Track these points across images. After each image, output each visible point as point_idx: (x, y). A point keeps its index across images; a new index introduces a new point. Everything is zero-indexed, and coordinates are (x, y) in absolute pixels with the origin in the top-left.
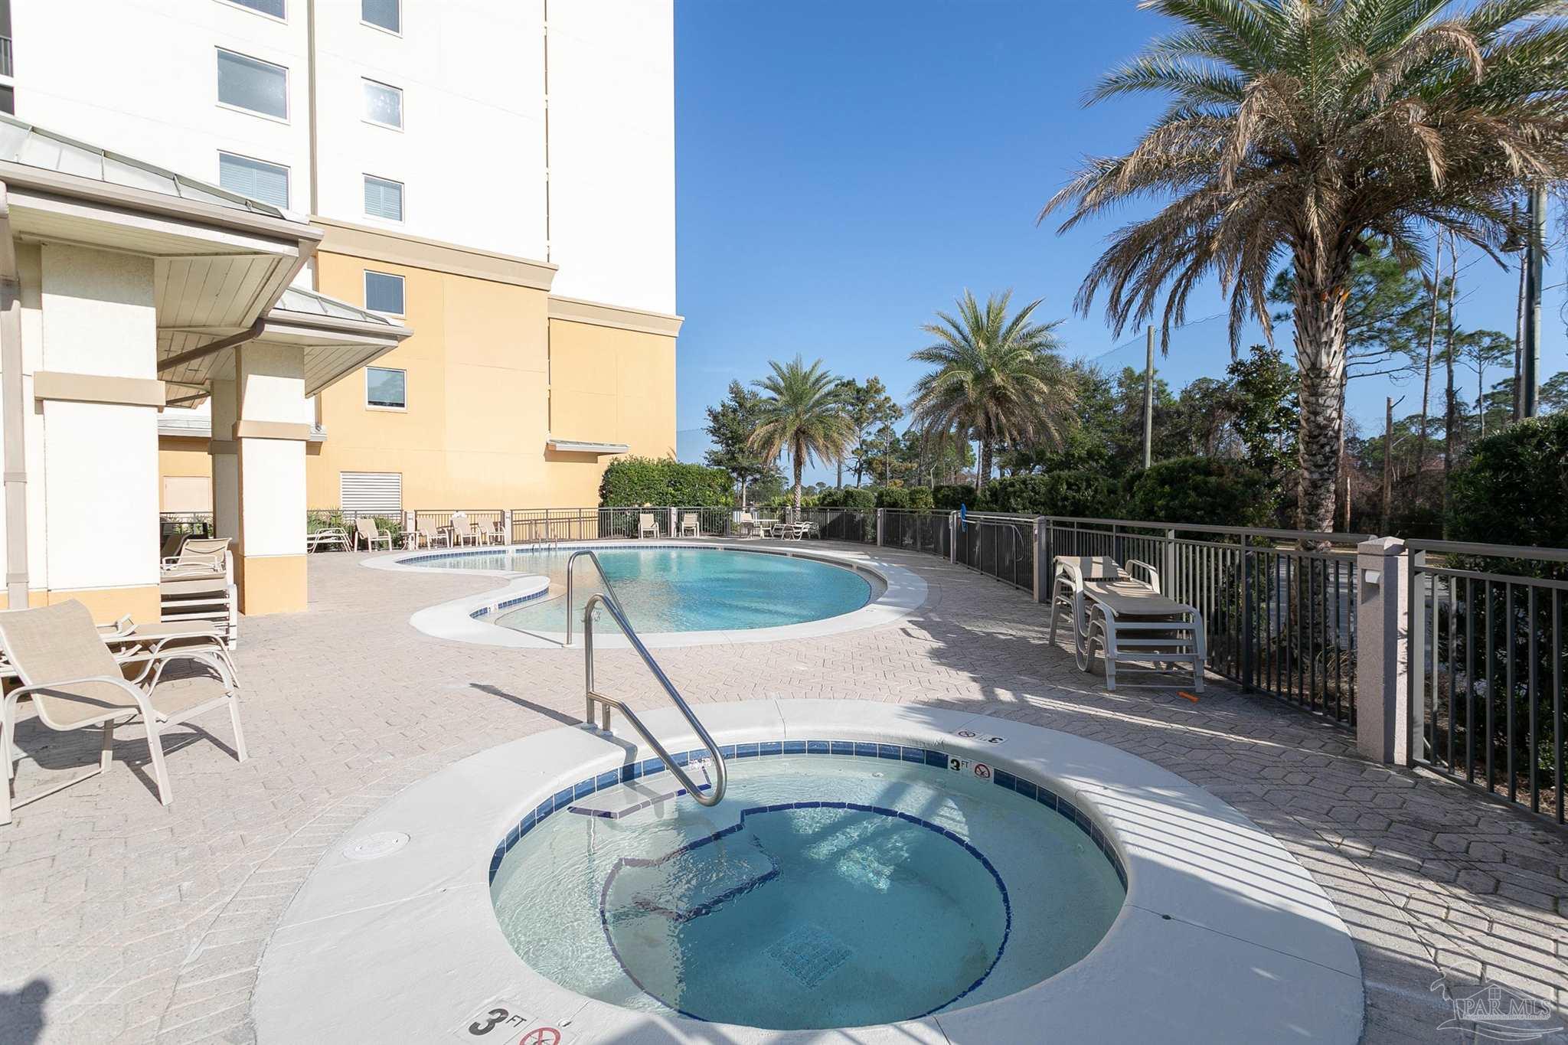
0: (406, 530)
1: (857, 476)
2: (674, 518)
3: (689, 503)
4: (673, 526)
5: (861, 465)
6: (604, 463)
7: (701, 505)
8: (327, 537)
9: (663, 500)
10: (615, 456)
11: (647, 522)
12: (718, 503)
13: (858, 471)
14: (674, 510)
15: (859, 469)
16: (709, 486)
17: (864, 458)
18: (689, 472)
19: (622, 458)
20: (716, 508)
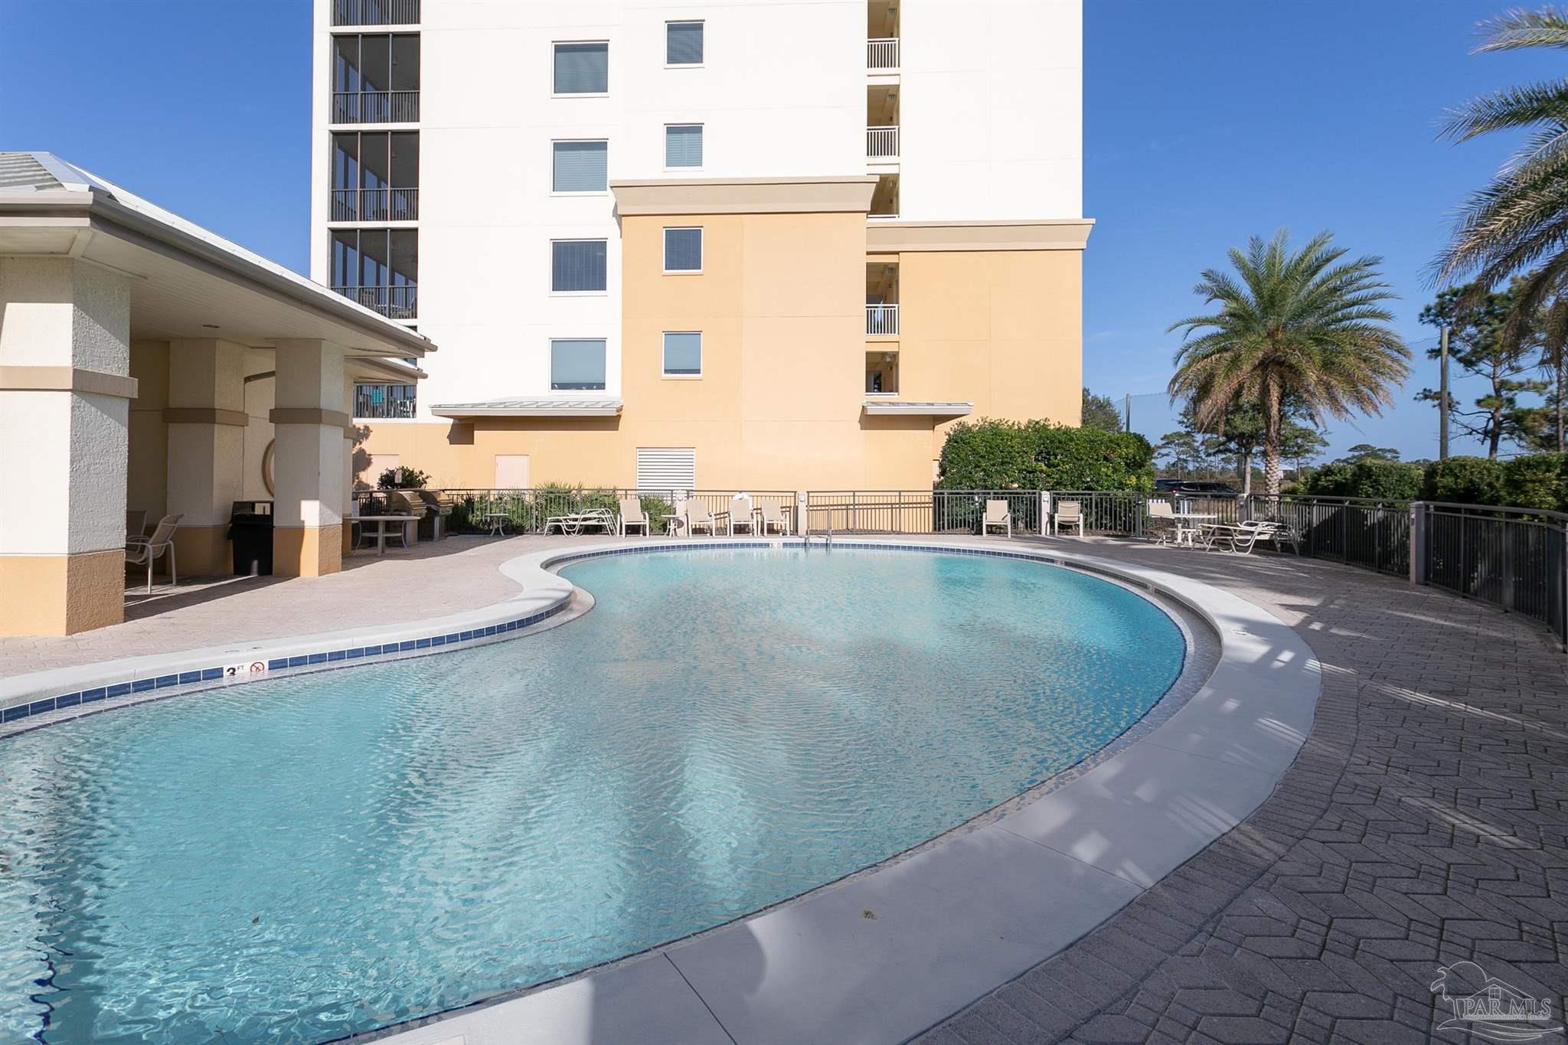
0: (675, 514)
1: (1488, 442)
2: (1046, 507)
3: (1072, 484)
4: (1045, 518)
5: (1498, 424)
6: (945, 428)
7: (1093, 489)
8: (590, 519)
9: (1030, 479)
10: (959, 419)
11: (997, 511)
12: (1121, 486)
13: (1492, 435)
14: (1046, 496)
15: (1492, 431)
16: (1106, 459)
17: (1504, 411)
18: (1071, 440)
19: (970, 421)
20: (1120, 493)
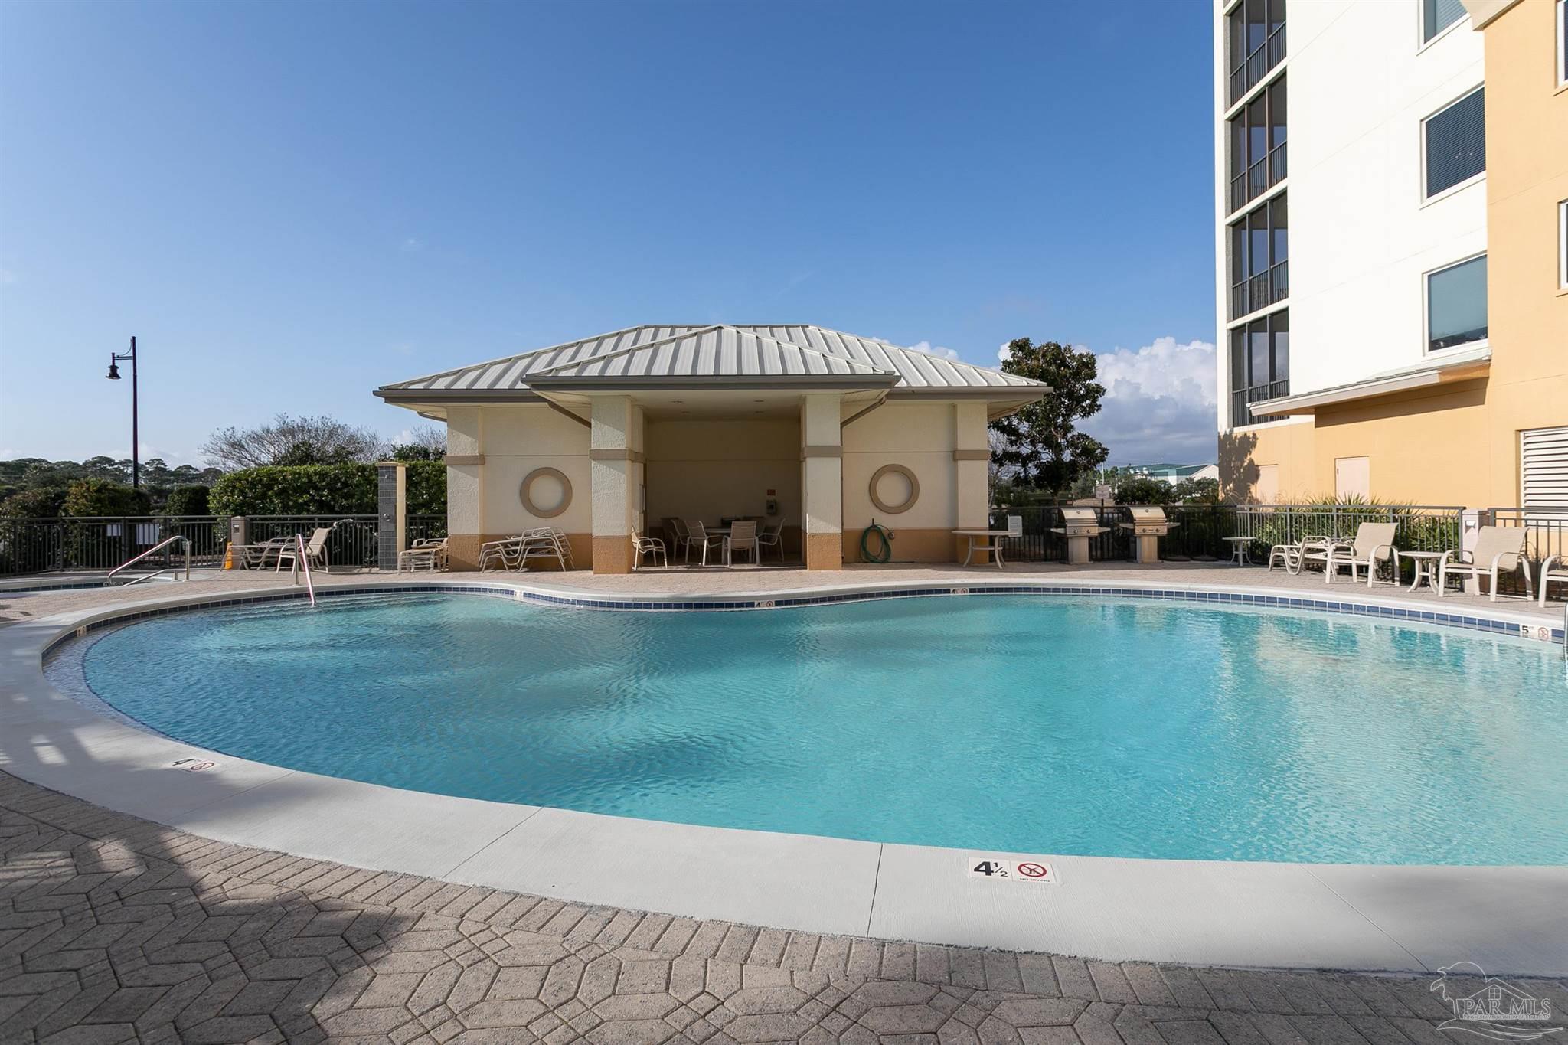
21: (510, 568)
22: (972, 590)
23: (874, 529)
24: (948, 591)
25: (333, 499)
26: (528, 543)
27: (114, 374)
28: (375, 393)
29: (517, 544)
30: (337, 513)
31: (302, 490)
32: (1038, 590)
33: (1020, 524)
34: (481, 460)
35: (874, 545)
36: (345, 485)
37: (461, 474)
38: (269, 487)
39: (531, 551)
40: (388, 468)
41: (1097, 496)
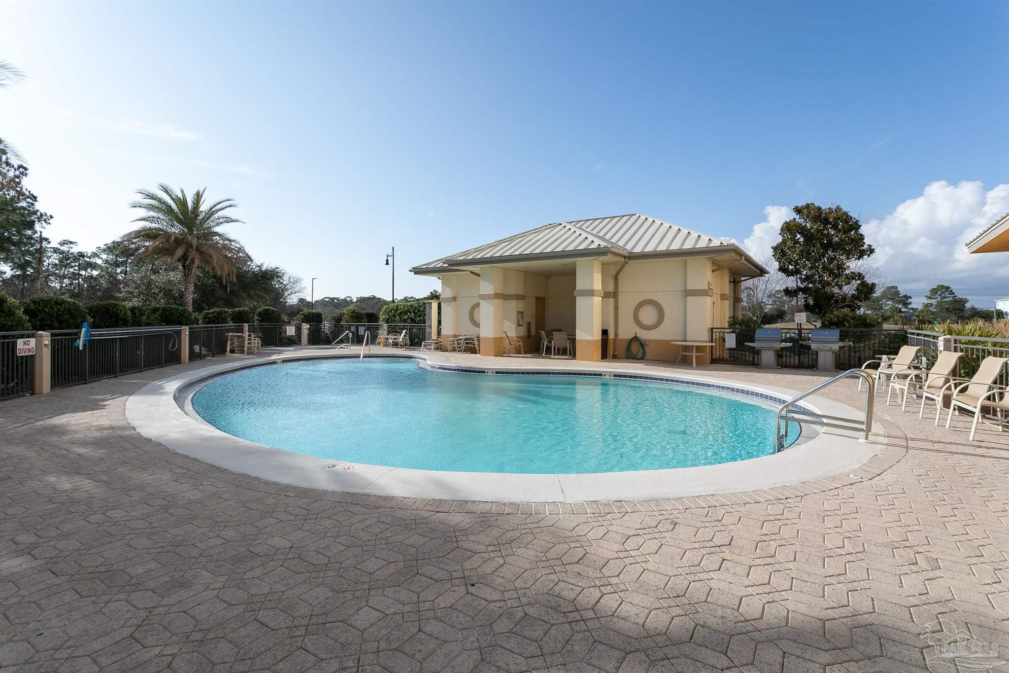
21: (459, 351)
22: (615, 376)
23: (636, 338)
24: (601, 375)
25: (415, 317)
26: (466, 339)
27: (387, 264)
28: (410, 271)
29: (460, 340)
30: (418, 323)
31: (406, 313)
32: (652, 378)
33: (734, 339)
34: (454, 299)
35: (635, 348)
36: (419, 311)
37: (446, 306)
38: (396, 311)
39: (466, 343)
40: (429, 303)
41: (796, 321)
